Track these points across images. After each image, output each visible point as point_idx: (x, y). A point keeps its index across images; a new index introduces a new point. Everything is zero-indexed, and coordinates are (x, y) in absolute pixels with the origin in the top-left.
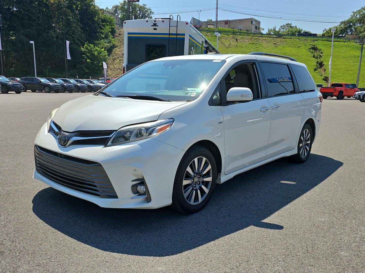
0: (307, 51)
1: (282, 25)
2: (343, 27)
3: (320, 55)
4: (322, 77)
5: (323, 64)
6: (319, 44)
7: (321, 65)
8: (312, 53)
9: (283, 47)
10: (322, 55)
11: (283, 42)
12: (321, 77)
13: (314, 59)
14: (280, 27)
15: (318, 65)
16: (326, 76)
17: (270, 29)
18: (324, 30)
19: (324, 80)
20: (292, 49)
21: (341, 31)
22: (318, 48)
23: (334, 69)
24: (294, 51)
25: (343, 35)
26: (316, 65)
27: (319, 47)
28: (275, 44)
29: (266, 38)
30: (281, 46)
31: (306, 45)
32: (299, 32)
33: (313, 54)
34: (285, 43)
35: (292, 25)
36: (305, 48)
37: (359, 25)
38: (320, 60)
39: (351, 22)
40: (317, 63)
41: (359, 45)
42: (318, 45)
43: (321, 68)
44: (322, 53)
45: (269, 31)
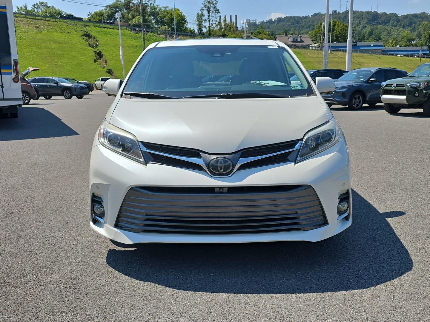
0: (80, 39)
1: (35, 4)
2: (110, 12)
3: (97, 44)
4: (105, 69)
5: (103, 55)
6: (93, 30)
7: (100, 55)
8: (86, 40)
9: (49, 31)
10: (98, 43)
11: (47, 26)
12: (103, 69)
13: (90, 48)
14: (33, 5)
15: (97, 55)
16: (109, 68)
17: (19, 7)
18: (89, 14)
19: (108, 72)
20: (60, 35)
21: (108, 16)
22: (91, 36)
23: (116, 60)
24: (64, 37)
25: (110, 21)
26: (94, 55)
27: (93, 34)
28: (38, 27)
29: (23, 19)
30: (46, 30)
31: (76, 31)
32: (60, 13)
33: (88, 42)
34: (50, 26)
35: (49, 5)
36: (76, 35)
37: (126, 11)
38: (98, 50)
39: (117, 7)
40: (96, 53)
41: (135, 34)
42: (90, 32)
43: (101, 59)
44: (97, 41)
45: (19, 10)
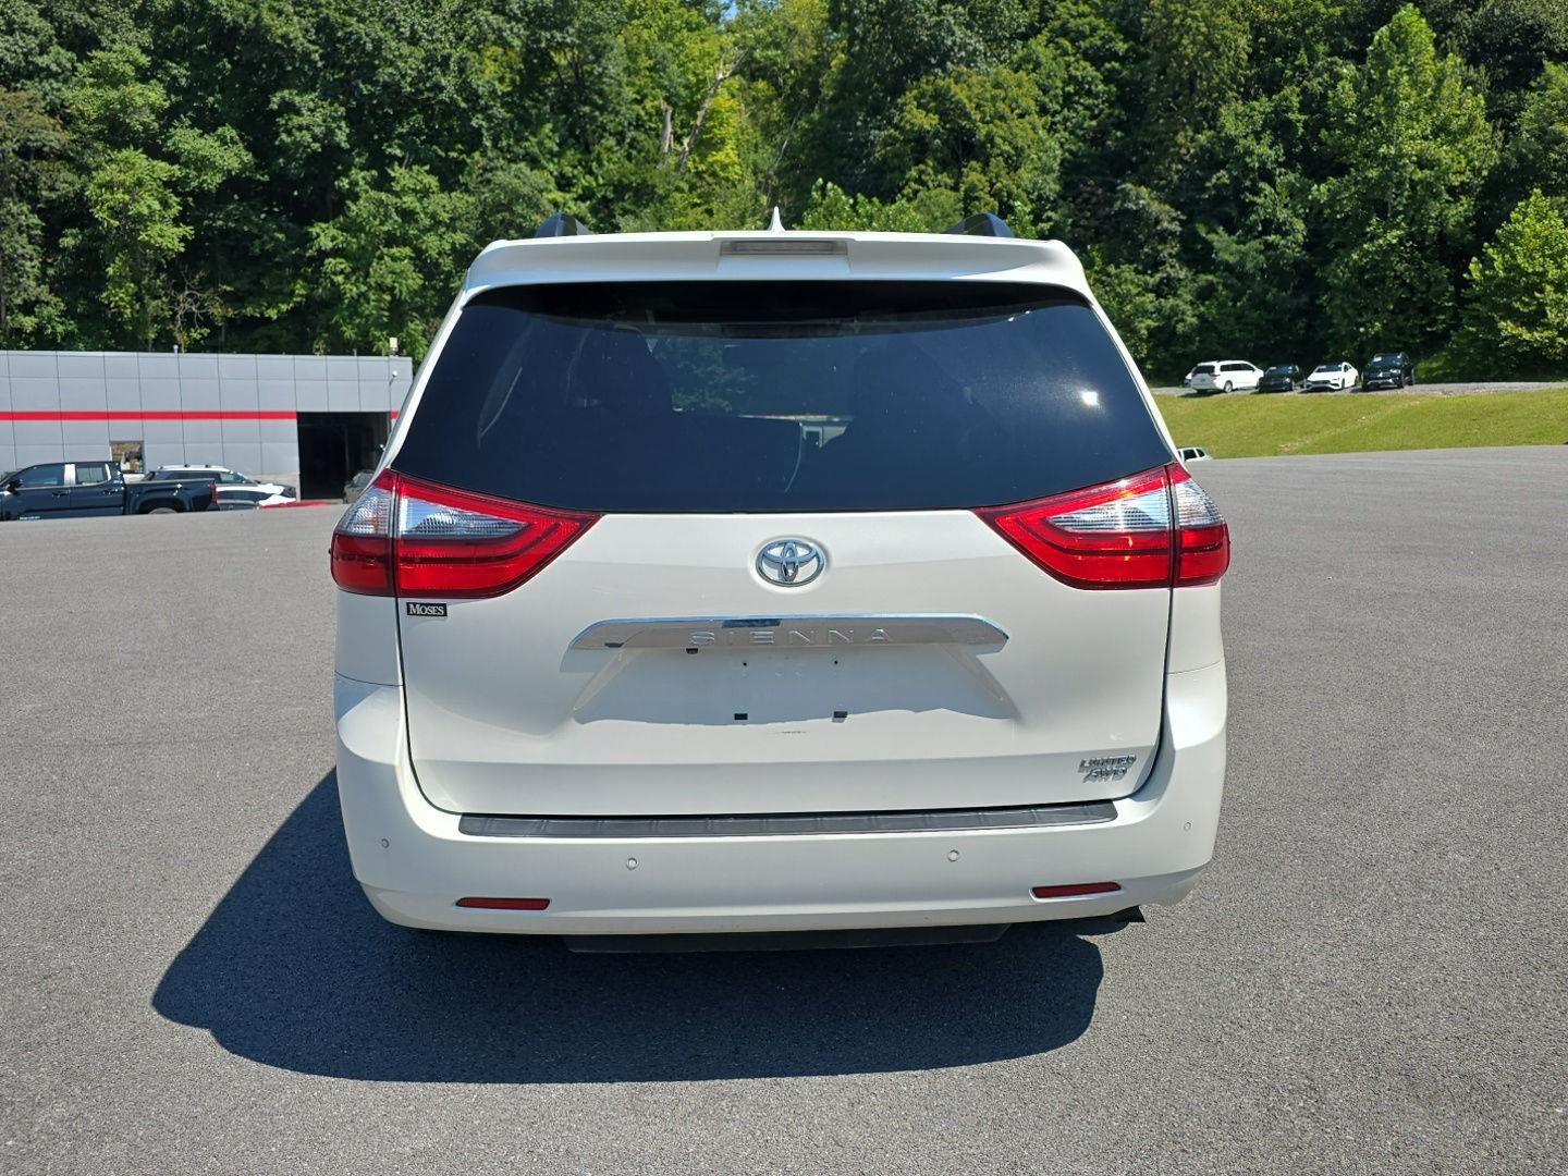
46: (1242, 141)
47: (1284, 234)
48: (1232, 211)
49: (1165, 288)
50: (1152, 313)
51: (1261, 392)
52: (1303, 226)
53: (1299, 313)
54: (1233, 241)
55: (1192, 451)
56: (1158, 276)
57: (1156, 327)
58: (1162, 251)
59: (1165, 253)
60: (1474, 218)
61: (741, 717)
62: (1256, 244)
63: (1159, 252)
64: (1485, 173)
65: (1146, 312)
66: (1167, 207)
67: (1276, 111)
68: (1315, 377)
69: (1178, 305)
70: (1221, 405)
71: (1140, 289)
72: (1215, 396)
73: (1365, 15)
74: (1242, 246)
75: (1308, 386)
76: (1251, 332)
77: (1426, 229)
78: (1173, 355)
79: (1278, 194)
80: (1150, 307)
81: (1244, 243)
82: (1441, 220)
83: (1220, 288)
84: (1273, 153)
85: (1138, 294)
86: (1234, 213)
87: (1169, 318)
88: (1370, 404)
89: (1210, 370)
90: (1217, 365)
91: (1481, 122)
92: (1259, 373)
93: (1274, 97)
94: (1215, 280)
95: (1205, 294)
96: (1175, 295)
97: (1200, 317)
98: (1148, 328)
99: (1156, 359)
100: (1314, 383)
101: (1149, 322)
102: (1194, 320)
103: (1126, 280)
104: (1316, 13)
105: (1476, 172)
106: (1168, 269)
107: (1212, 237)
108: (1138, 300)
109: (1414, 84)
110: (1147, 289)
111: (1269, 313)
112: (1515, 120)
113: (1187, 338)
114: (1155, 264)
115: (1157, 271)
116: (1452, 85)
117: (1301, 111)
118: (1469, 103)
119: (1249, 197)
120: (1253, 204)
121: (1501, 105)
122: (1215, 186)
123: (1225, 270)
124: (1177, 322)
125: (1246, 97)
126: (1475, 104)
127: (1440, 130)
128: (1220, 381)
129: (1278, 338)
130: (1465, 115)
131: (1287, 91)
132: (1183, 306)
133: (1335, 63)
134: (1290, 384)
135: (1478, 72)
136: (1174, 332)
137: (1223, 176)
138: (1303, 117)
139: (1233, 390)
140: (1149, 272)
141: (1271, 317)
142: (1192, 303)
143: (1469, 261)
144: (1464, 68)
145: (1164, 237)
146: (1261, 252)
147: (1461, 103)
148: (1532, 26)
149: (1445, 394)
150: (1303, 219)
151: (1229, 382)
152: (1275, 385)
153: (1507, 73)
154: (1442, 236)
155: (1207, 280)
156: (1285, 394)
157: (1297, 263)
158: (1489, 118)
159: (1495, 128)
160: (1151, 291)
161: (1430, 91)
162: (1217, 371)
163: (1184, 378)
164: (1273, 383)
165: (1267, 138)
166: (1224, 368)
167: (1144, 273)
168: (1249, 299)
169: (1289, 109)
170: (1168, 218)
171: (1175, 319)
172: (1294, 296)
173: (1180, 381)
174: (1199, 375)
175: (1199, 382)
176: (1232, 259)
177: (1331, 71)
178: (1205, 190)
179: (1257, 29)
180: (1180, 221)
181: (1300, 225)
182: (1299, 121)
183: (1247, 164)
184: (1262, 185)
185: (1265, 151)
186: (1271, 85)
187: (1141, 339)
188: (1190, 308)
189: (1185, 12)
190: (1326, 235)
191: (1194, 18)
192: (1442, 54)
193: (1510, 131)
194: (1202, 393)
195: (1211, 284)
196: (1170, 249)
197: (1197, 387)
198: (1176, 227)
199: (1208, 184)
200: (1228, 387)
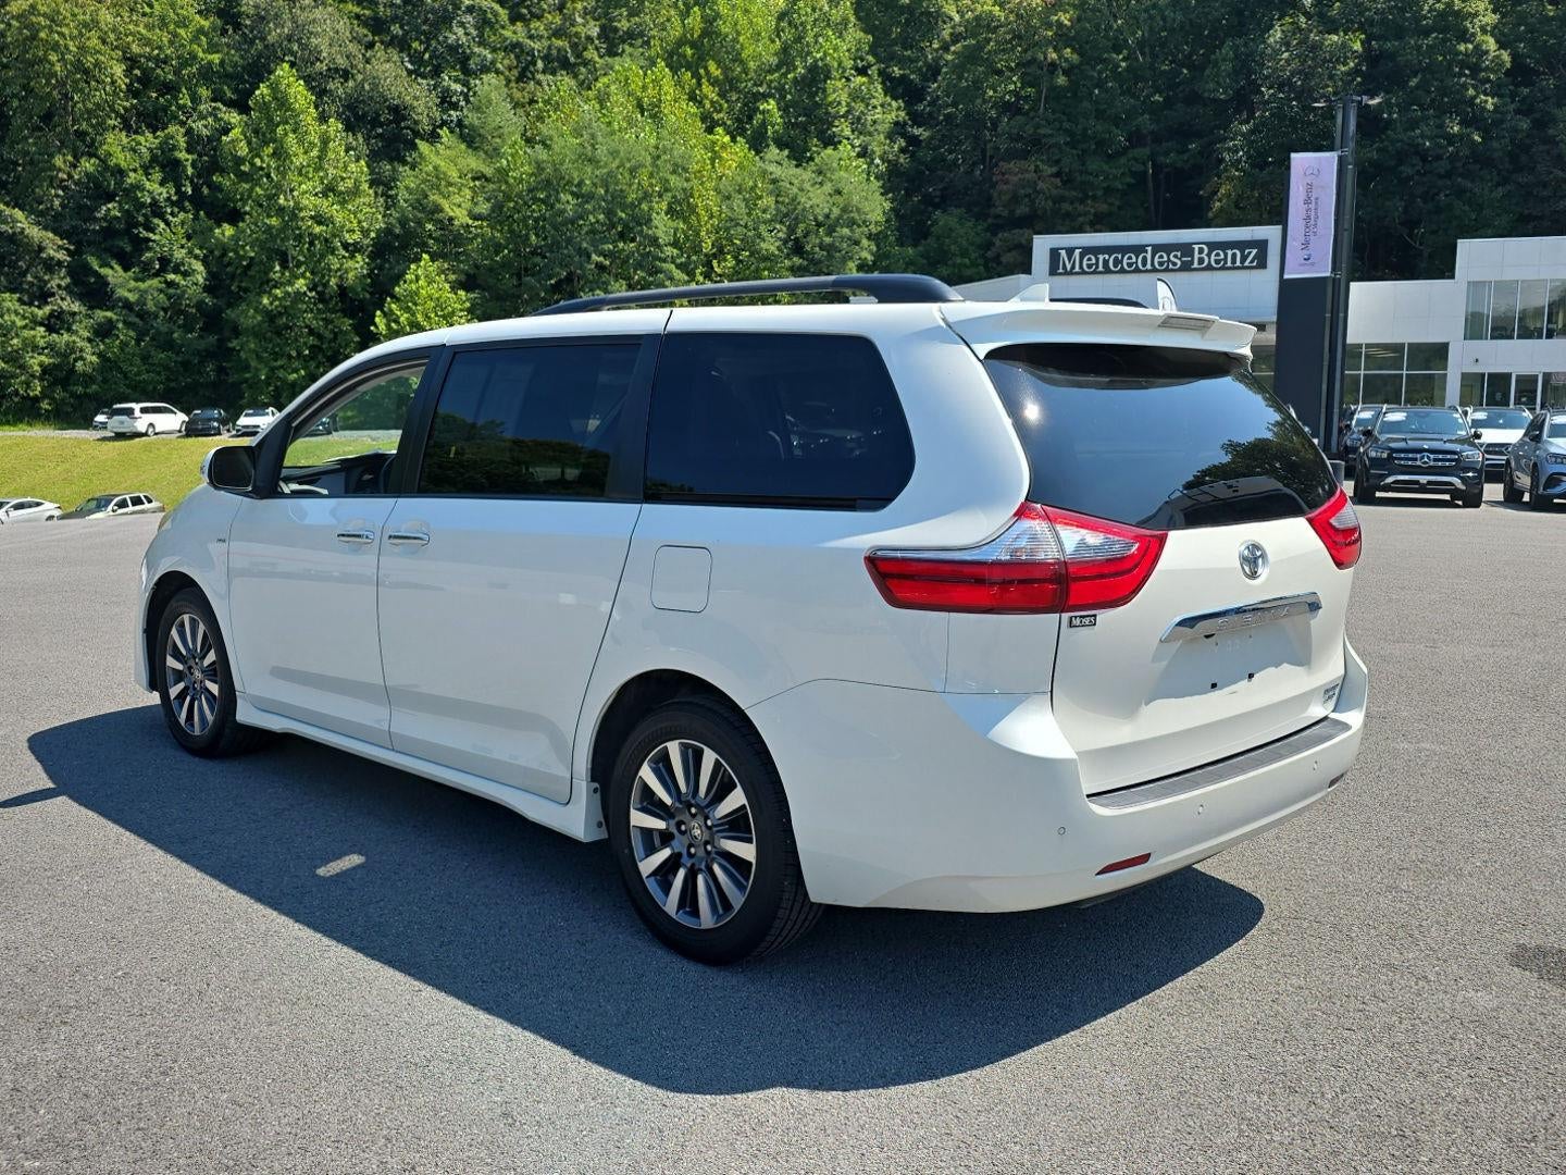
46: (132, 174)
47: (185, 274)
48: (127, 245)
49: (56, 323)
50: (43, 349)
51: (188, 435)
52: (202, 268)
53: (208, 355)
54: (130, 277)
55: (139, 497)
56: (47, 309)
57: (50, 364)
58: (49, 281)
59: (54, 283)
60: (369, 275)
61: (1214, 686)
62: (155, 282)
63: (46, 282)
64: (373, 235)
65: (37, 347)
66: (51, 235)
67: (161, 146)
68: (243, 421)
69: (74, 342)
70: (147, 449)
71: (27, 321)
72: (137, 440)
73: (243, 67)
74: (140, 283)
75: (238, 431)
76: (159, 374)
77: (328, 281)
78: (73, 395)
79: (174, 234)
80: (42, 343)
81: (143, 280)
82: (342, 273)
83: (120, 325)
84: (165, 191)
85: (25, 327)
86: (128, 249)
87: (65, 356)
88: (306, 449)
89: (129, 412)
90: (137, 407)
91: (365, 186)
92: (182, 417)
93: (158, 133)
94: (115, 317)
95: (103, 332)
96: (69, 330)
97: (100, 355)
98: (41, 364)
99: (53, 399)
100: (244, 427)
101: (43, 358)
102: (94, 359)
103: (8, 310)
104: (194, 57)
105: (364, 233)
106: (59, 301)
107: (104, 271)
108: (27, 333)
109: (301, 142)
110: (35, 323)
111: (177, 354)
112: (391, 188)
113: (88, 379)
114: (43, 296)
115: (47, 303)
116: (337, 148)
117: (188, 151)
118: (352, 167)
119: (144, 234)
120: (149, 240)
121: (379, 173)
122: (104, 219)
123: (123, 307)
124: (76, 360)
125: (127, 127)
126: (359, 169)
127: (329, 190)
128: (142, 423)
129: (189, 380)
130: (350, 178)
131: (172, 129)
132: (80, 344)
133: (219, 109)
134: (219, 428)
135: (356, 140)
136: (72, 371)
137: (112, 209)
138: (190, 157)
139: (156, 434)
140: (36, 303)
141: (179, 359)
142: (90, 340)
143: (374, 316)
144: (344, 134)
145: (51, 266)
146: (161, 291)
147: (345, 167)
148: (397, 106)
149: (374, 440)
150: (202, 261)
151: (151, 425)
152: (202, 430)
153: (380, 144)
154: (343, 290)
155: (105, 317)
156: (214, 438)
157: (200, 305)
158: (372, 183)
159: (376, 193)
160: (41, 324)
161: (315, 153)
162: (137, 413)
163: (92, 420)
164: (200, 427)
165: (157, 176)
166: (144, 411)
167: (31, 304)
168: (153, 339)
169: (174, 148)
170: (55, 247)
171: (74, 356)
172: (201, 337)
173: (87, 423)
174: (116, 418)
175: (117, 424)
176: (132, 297)
177: (216, 116)
178: (96, 220)
179: (131, 61)
180: (67, 250)
181: (198, 266)
182: (187, 160)
183: (138, 199)
184: (156, 221)
185: (155, 188)
186: (154, 120)
187: (33, 376)
188: (88, 345)
189: (50, 27)
190: (230, 279)
191: (62, 34)
192: (323, 118)
193: (391, 202)
194: (120, 436)
195: (110, 321)
196: (59, 280)
197: (115, 430)
198: (61, 256)
199: (98, 215)
200: (151, 430)
